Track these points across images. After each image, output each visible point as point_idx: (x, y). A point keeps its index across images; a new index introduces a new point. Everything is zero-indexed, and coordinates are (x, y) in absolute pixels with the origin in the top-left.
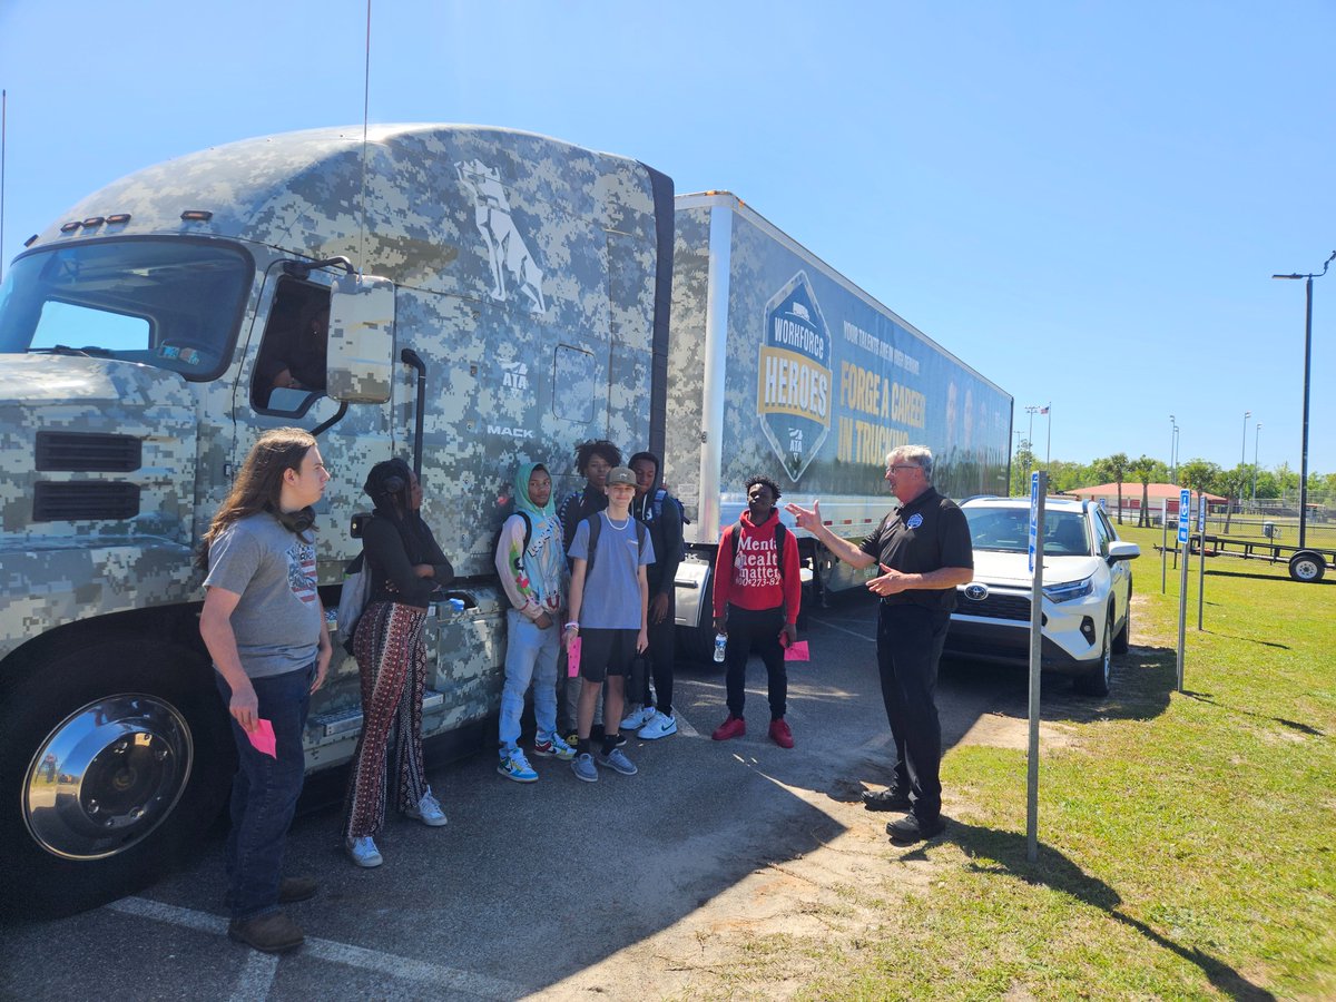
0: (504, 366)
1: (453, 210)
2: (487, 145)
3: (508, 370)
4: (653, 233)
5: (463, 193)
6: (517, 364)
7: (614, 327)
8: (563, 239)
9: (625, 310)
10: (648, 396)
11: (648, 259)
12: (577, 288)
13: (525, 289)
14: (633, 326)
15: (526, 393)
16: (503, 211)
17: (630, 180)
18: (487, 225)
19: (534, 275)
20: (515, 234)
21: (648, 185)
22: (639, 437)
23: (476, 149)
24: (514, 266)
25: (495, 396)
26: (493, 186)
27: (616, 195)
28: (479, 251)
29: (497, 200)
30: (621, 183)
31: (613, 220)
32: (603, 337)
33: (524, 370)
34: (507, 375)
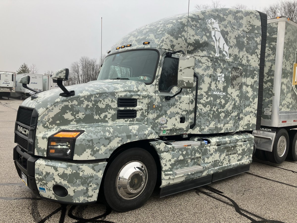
0: (218, 75)
1: (206, 33)
2: (214, 14)
3: (219, 76)
4: (261, 32)
5: (208, 28)
6: (221, 74)
7: (248, 61)
8: (234, 37)
9: (252, 55)
10: (258, 81)
11: (259, 39)
12: (238, 50)
13: (224, 53)
14: (254, 60)
15: (224, 82)
16: (219, 31)
17: (254, 17)
18: (214, 36)
19: (226, 48)
20: (222, 38)
21: (259, 17)
22: (255, 93)
23: (211, 15)
24: (221, 47)
25: (216, 84)
26: (216, 25)
27: (250, 22)
28: (212, 43)
29: (217, 28)
30: (251, 18)
31: (248, 29)
32: (245, 64)
33: (223, 76)
34: (219, 77)
